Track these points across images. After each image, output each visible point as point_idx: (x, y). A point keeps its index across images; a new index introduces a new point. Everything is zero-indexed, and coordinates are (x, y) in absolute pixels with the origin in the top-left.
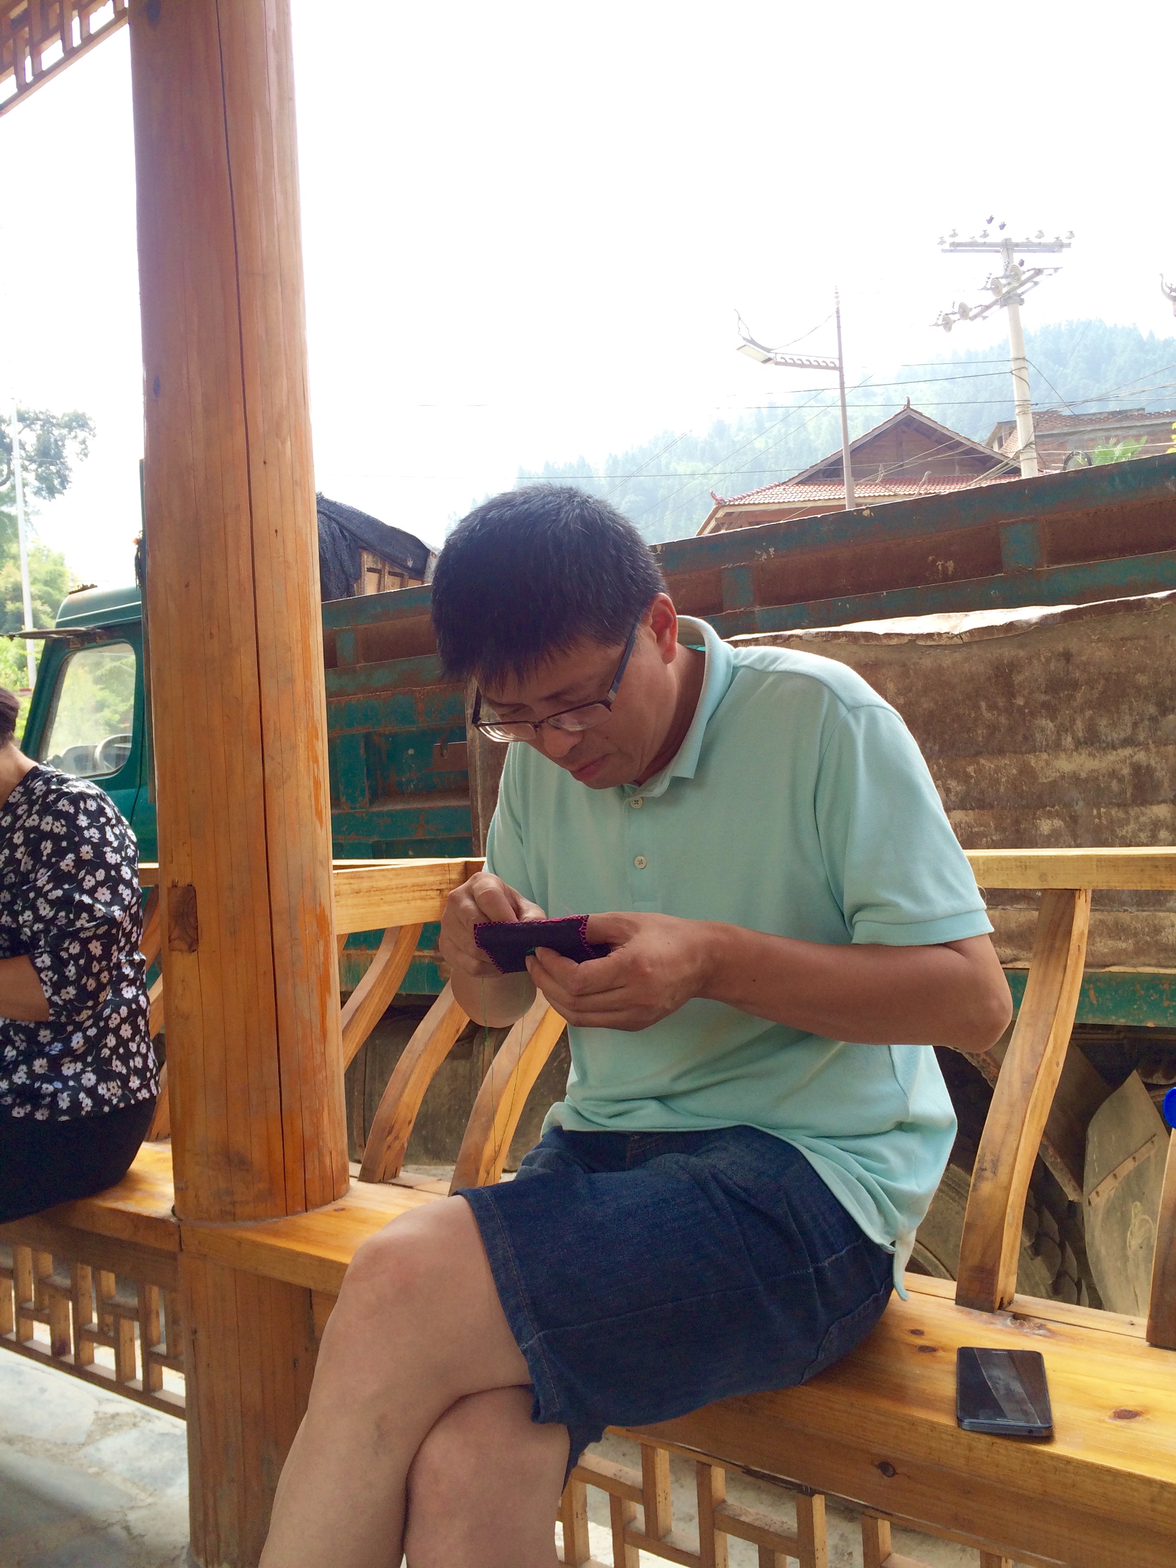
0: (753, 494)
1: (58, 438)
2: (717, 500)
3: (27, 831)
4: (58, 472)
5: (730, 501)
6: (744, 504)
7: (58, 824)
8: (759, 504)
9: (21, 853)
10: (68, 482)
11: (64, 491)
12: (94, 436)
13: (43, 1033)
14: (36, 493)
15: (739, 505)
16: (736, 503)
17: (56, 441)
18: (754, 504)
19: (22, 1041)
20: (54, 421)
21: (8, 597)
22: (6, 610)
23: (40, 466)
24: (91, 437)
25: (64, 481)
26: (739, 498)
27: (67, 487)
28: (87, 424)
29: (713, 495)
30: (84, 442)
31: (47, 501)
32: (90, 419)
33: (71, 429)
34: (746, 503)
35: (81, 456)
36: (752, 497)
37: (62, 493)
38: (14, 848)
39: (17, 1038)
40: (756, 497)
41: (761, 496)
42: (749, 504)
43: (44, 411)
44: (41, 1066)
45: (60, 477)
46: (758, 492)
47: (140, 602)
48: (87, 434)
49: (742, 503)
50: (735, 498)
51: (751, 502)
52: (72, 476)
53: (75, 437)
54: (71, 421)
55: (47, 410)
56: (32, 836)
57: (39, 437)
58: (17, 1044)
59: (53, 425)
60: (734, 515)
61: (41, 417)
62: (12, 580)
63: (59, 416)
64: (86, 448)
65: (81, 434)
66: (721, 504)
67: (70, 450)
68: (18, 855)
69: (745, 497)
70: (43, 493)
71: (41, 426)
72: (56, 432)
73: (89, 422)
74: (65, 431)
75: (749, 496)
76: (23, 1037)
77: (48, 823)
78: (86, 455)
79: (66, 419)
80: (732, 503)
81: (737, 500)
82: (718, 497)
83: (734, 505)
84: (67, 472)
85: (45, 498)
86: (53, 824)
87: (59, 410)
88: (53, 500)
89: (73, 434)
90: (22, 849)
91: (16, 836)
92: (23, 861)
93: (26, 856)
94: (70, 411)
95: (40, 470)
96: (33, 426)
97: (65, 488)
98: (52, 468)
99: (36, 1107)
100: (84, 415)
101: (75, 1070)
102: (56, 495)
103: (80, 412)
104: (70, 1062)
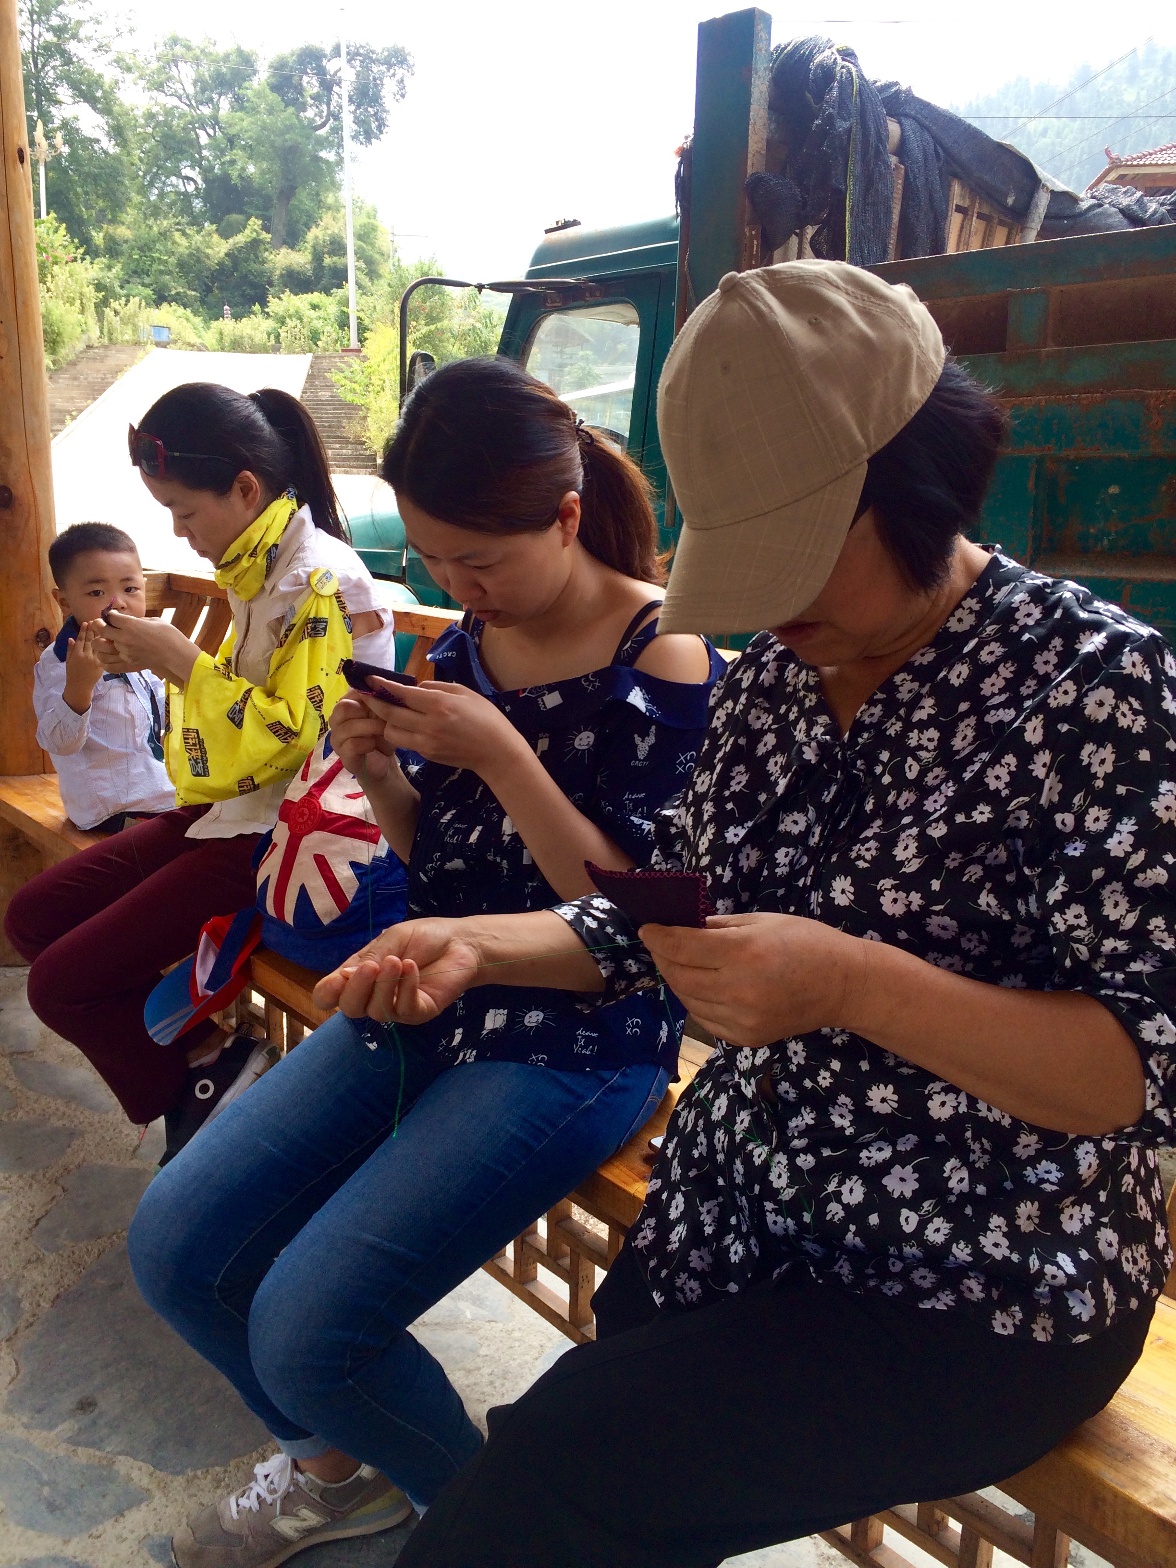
0: (1156, 153)
1: (377, 76)
2: (1111, 158)
3: (1052, 717)
4: (376, 114)
5: (1127, 161)
6: (1144, 165)
7: (1124, 707)
8: (1163, 165)
9: (1044, 765)
10: (385, 125)
11: (381, 136)
12: (413, 75)
13: (1024, 1139)
14: (353, 138)
15: (1138, 165)
16: (1135, 163)
17: (375, 79)
18: (1157, 165)
19: (984, 1151)
20: (374, 56)
21: (326, 250)
22: (324, 264)
23: (358, 107)
24: (409, 75)
25: (381, 125)
26: (1139, 157)
27: (384, 131)
28: (406, 60)
29: (1107, 152)
30: (402, 81)
31: (363, 147)
32: (409, 54)
33: (390, 66)
34: (1147, 162)
35: (398, 97)
36: (1154, 156)
37: (378, 138)
38: (1026, 754)
39: (976, 1147)
40: (1160, 156)
41: (1166, 156)
42: (1150, 165)
43: (364, 44)
44: (1029, 1218)
45: (377, 120)
46: (1162, 150)
47: (677, 242)
48: (405, 72)
49: (1141, 163)
50: (1134, 156)
51: (1154, 162)
52: (390, 119)
53: (394, 75)
54: (390, 56)
55: (367, 44)
56: (1064, 728)
57: (358, 75)
58: (972, 1157)
59: (373, 61)
60: (1128, 178)
61: (362, 51)
62: (329, 232)
63: (379, 50)
64: (403, 88)
65: (400, 72)
66: (1115, 164)
67: (389, 88)
68: (1039, 772)
69: (1145, 156)
70: (361, 137)
71: (361, 61)
72: (375, 69)
73: (408, 58)
74: (384, 68)
75: (1151, 154)
76: (987, 1145)
77: (1101, 704)
78: (403, 96)
79: (386, 53)
80: (1129, 163)
81: (1135, 159)
82: (1113, 155)
83: (1132, 166)
84: (384, 115)
85: (361, 143)
86: (1116, 707)
87: (379, 45)
88: (369, 146)
89: (392, 71)
90: (1045, 757)
91: (1029, 726)
92: (1047, 782)
93: (1052, 774)
94: (390, 45)
95: (358, 112)
96: (353, 62)
97: (381, 132)
98: (370, 109)
99: (1031, 1311)
100: (403, 49)
101: (1082, 1220)
102: (373, 140)
103: (400, 46)
104: (1073, 1204)
